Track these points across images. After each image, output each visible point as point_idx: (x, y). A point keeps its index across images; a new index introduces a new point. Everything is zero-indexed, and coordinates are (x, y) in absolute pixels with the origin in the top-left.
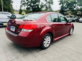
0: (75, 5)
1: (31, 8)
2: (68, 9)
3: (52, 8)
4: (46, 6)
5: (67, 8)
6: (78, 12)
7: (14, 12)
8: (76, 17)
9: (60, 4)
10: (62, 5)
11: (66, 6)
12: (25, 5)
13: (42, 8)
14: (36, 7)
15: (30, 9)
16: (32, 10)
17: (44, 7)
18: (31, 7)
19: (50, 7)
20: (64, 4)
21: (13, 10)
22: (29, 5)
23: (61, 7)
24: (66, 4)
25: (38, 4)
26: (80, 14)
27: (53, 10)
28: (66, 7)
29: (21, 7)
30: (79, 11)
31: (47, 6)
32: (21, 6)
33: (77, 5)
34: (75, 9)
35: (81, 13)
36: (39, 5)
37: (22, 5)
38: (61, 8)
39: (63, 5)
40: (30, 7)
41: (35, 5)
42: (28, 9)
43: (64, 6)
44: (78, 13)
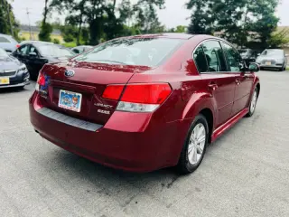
0: (238, 10)
1: (84, 18)
2: (216, 22)
3: (159, 21)
4: (141, 12)
5: (212, 20)
6: (251, 33)
7: (19, 34)
8: (245, 52)
9: (190, 6)
10: (194, 8)
11: (208, 12)
12: (61, 7)
13: (127, 20)
14: (105, 14)
15: (81, 22)
16: (87, 25)
17: (133, 17)
18: (83, 13)
19: (153, 16)
20: (204, 6)
21: (16, 25)
22: (76, 8)
23: (193, 16)
24: (210, 6)
25: (110, 5)
26: (257, 40)
27: (163, 27)
28: (210, 16)
29: (45, 15)
30: (253, 31)
31: (143, 14)
32: (46, 11)
33: (245, 9)
34: (239, 23)
35: (258, 36)
36: (113, 7)
37: (52, 5)
38: (193, 21)
39: (199, 8)
40: (81, 16)
41: (100, 6)
42: (72, 20)
43: (202, 11)
44: (249, 39)
